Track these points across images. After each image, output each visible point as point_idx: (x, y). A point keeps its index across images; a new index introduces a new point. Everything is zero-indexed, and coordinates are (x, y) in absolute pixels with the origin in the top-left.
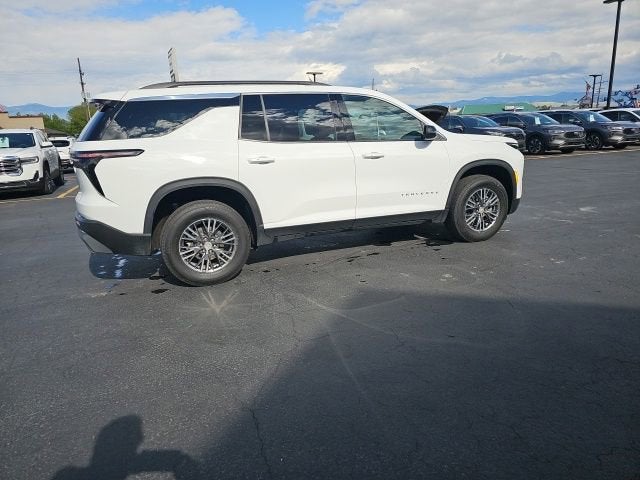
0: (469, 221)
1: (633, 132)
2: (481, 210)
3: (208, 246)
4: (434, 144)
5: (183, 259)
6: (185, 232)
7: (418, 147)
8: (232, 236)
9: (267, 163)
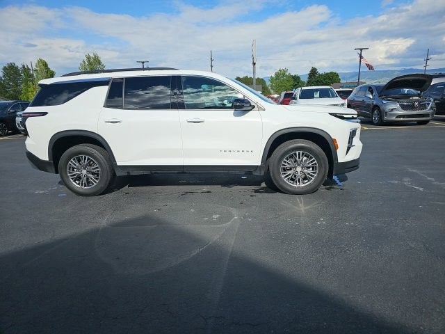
2: (299, 169)
3: (84, 172)
5: (70, 178)
6: (70, 163)
9: (116, 122)
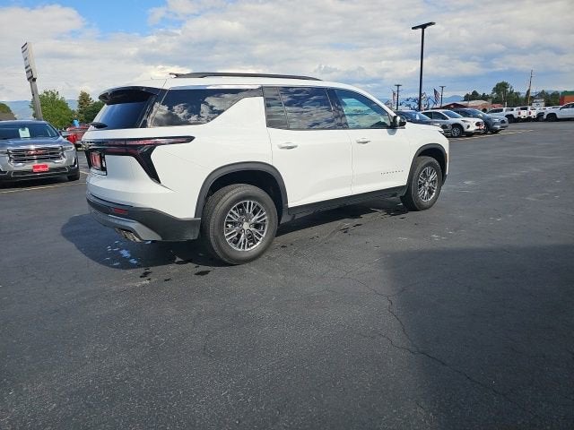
0: (420, 193)
1: (447, 127)
2: (427, 185)
3: (246, 226)
4: (399, 131)
5: (227, 240)
6: (229, 215)
7: (390, 134)
8: (263, 217)
9: (291, 148)
